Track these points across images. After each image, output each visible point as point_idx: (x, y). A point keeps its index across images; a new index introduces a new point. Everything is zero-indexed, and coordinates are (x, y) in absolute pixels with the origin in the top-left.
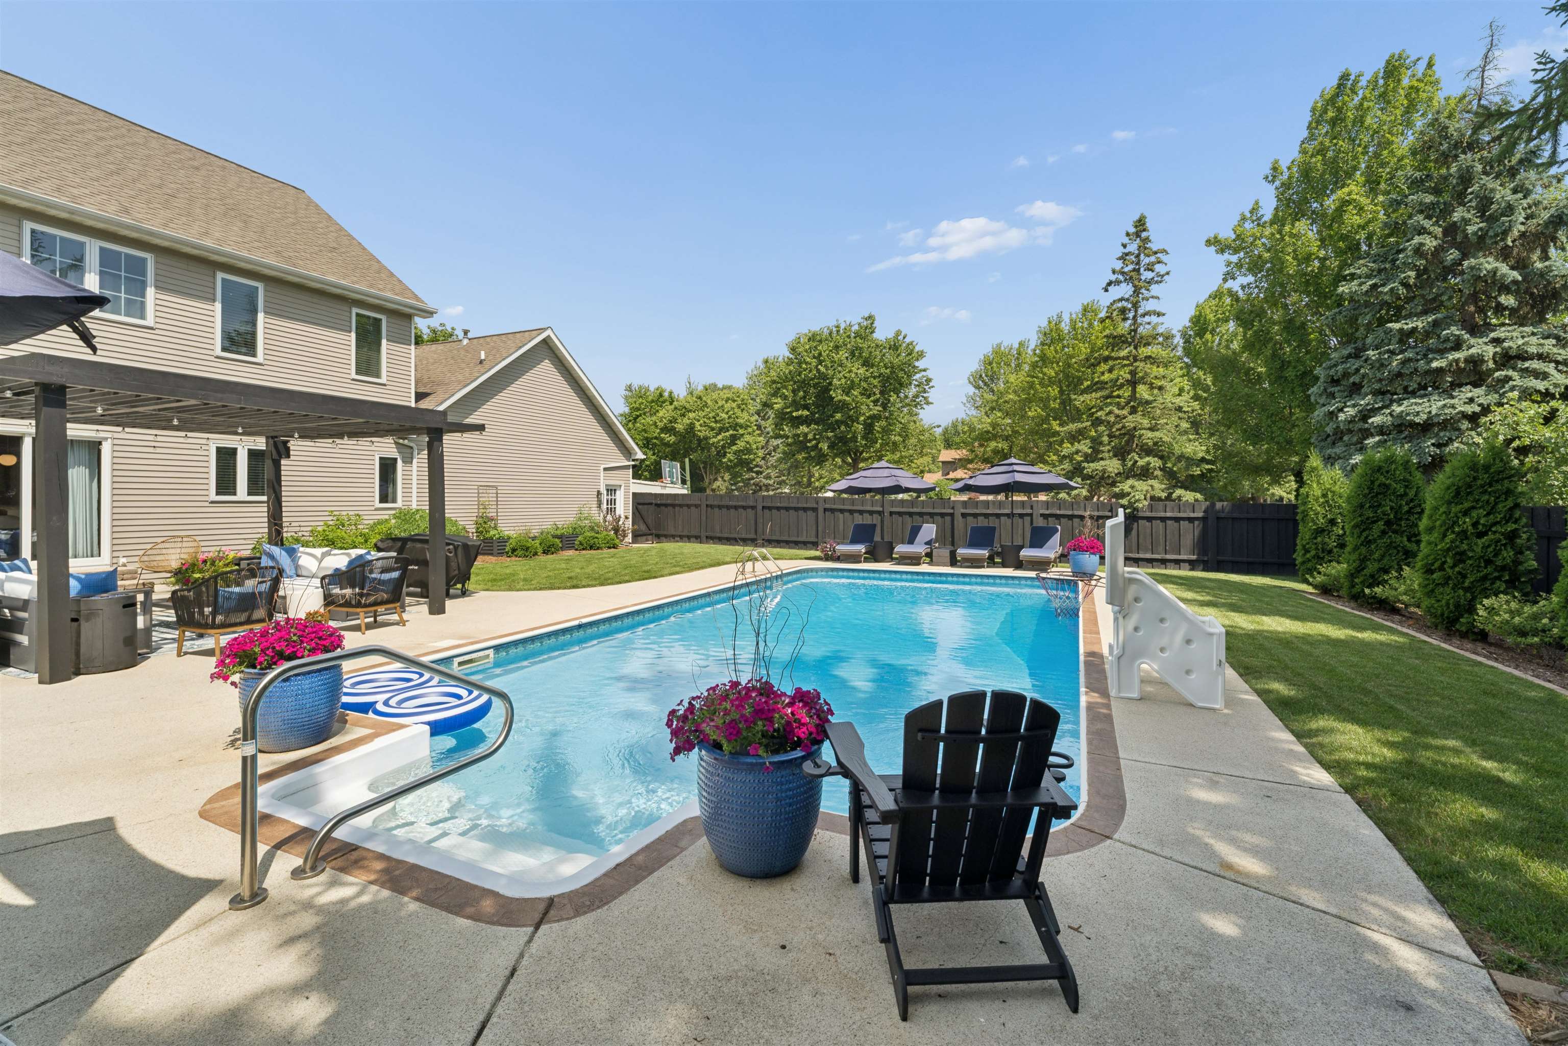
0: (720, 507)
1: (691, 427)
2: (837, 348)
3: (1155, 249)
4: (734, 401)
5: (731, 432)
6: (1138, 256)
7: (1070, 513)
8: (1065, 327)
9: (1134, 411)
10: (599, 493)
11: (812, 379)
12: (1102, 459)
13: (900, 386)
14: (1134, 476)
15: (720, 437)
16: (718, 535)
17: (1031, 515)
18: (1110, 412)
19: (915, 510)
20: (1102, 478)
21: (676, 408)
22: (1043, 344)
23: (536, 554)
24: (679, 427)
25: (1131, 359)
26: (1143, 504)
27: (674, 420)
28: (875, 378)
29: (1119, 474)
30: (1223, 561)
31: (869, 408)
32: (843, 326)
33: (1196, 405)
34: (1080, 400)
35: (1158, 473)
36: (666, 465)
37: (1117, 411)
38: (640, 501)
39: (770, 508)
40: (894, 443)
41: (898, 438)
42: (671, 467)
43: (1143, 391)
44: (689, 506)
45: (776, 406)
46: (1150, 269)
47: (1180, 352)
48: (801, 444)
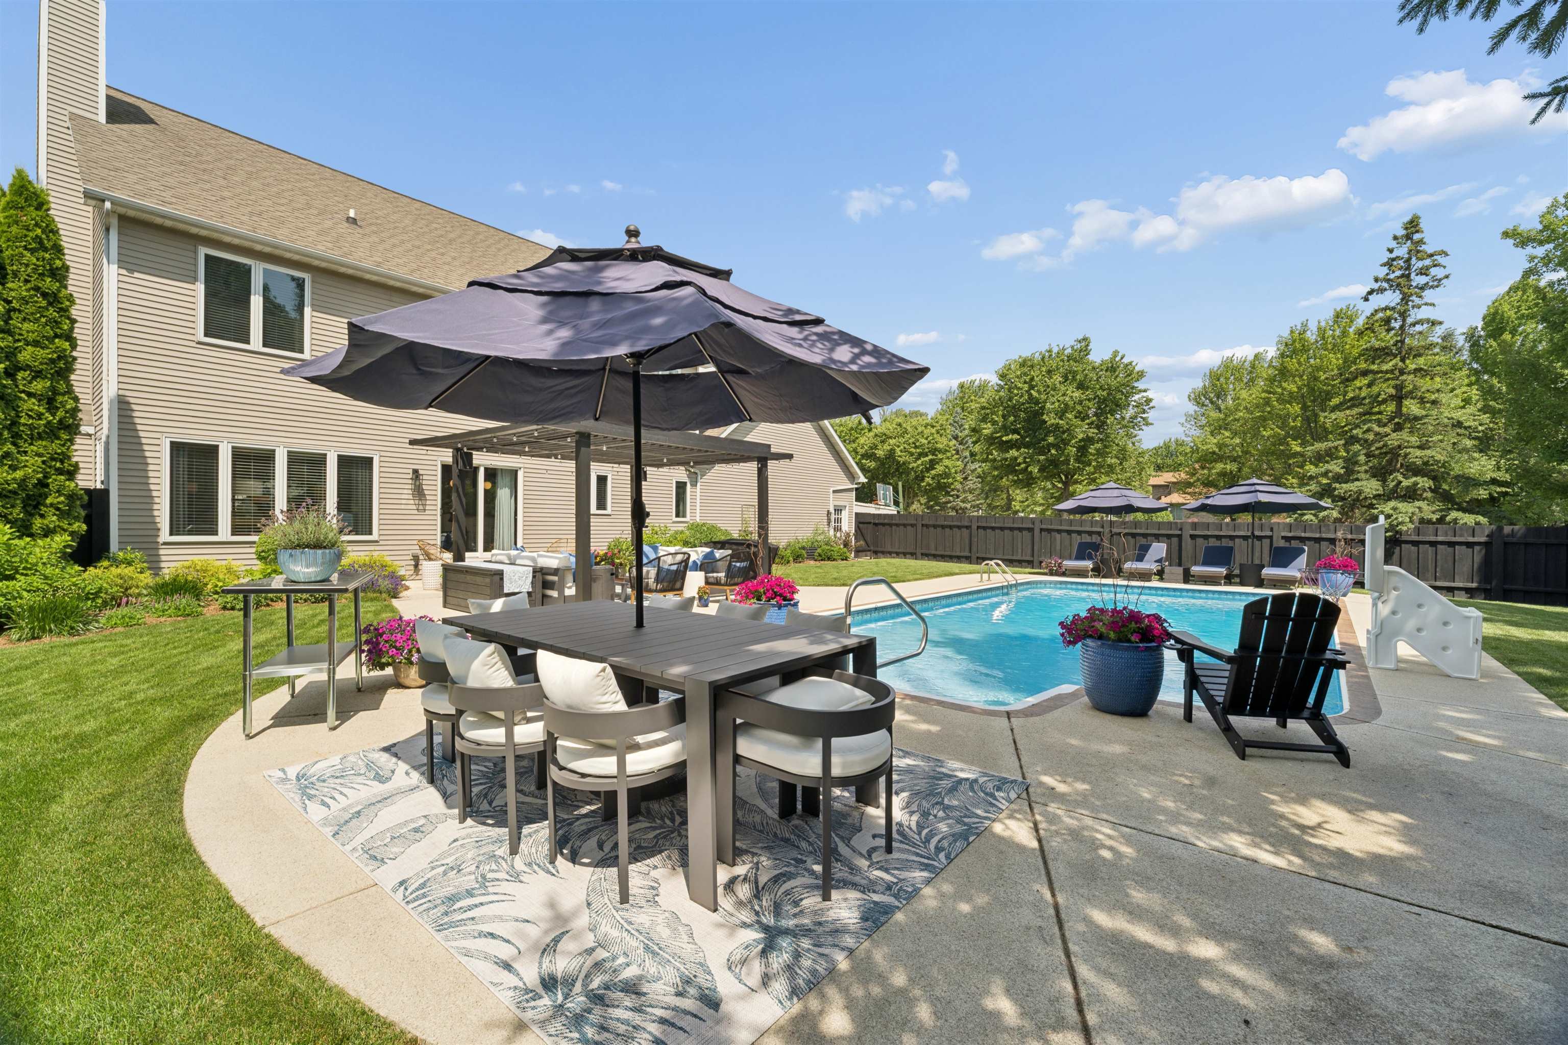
0: (935, 526)
1: (892, 452)
2: (1049, 372)
3: (1430, 251)
4: (933, 427)
5: (930, 457)
6: (1408, 261)
7: (1318, 535)
8: (1311, 336)
9: (1398, 428)
10: (829, 513)
11: (1023, 404)
12: (1357, 480)
13: (1118, 406)
14: (1396, 498)
15: (919, 462)
16: (933, 552)
17: (1271, 537)
18: (1368, 430)
19: (1138, 531)
20: (1357, 499)
21: (876, 435)
22: (1282, 355)
23: (788, 562)
24: (880, 453)
25: (1397, 372)
26: (1407, 527)
27: (875, 447)
28: (1089, 400)
29: (1377, 496)
30: (1511, 591)
31: (1082, 431)
32: (1055, 350)
33: (1486, 418)
34: (1328, 418)
35: (1429, 495)
36: (880, 488)
37: (1377, 429)
38: (861, 521)
39: (984, 528)
40: (1110, 466)
41: (1114, 461)
42: (885, 490)
43: (1412, 407)
44: (905, 525)
45: (985, 432)
46: (1423, 272)
47: (1465, 356)
48: (1010, 468)
